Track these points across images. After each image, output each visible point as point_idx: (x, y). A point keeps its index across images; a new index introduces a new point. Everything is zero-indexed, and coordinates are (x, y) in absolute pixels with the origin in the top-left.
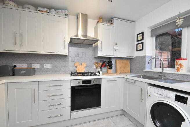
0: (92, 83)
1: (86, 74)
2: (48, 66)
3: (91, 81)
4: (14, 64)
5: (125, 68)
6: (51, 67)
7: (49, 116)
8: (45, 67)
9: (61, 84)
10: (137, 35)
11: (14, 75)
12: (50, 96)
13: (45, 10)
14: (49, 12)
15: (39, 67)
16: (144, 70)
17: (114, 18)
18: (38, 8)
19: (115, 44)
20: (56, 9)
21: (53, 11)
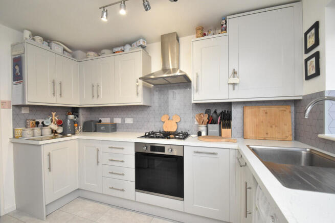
0: (167, 152)
1: (171, 136)
2: (129, 121)
3: (164, 147)
4: (100, 119)
5: (271, 127)
6: (132, 122)
7: (111, 187)
8: (126, 122)
9: (123, 147)
10: (306, 34)
11: (95, 131)
12: (112, 160)
13: (119, 49)
14: (123, 51)
15: (120, 122)
16: (320, 136)
17: (228, 17)
18: (112, 50)
19: (231, 72)
20: (131, 43)
21: (128, 47)
